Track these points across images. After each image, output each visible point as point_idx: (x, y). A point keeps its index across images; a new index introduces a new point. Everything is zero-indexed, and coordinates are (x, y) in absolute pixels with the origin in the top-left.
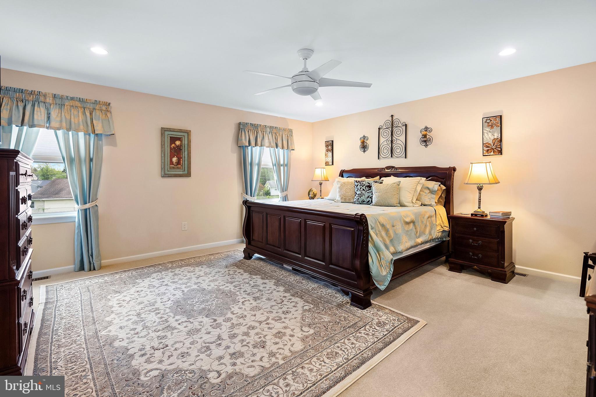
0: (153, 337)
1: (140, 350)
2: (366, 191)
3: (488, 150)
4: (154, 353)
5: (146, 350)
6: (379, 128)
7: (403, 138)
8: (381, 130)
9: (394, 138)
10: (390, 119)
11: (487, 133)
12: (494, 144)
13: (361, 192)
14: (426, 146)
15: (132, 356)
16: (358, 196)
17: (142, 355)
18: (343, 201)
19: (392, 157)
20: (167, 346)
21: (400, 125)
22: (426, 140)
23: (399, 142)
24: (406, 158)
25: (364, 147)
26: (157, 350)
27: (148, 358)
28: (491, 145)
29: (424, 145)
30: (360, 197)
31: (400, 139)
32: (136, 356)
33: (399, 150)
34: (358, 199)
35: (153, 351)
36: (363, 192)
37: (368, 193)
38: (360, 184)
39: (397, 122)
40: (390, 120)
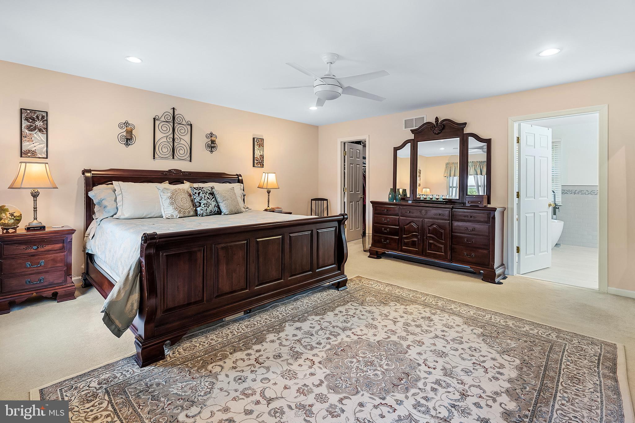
0: (473, 379)
1: (497, 379)
2: (211, 200)
3: (257, 163)
4: (491, 367)
5: (493, 375)
6: (154, 119)
7: (187, 138)
8: (157, 123)
9: (176, 136)
10: (172, 111)
11: (257, 150)
12: (260, 159)
13: (207, 201)
14: (212, 152)
15: (510, 381)
16: (205, 207)
17: (501, 374)
18: (182, 215)
19: (173, 158)
20: (474, 363)
21: (184, 123)
22: (212, 146)
23: (182, 142)
24: (191, 161)
25: (128, 139)
26: (485, 367)
27: (499, 368)
28: (259, 159)
29: (210, 151)
30: (208, 207)
31: (183, 140)
32: (506, 377)
33: (181, 152)
34: (207, 209)
35: (489, 370)
36: (209, 200)
37: (213, 201)
38: (202, 191)
39: (180, 118)
40: (172, 113)
